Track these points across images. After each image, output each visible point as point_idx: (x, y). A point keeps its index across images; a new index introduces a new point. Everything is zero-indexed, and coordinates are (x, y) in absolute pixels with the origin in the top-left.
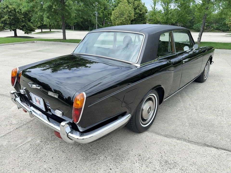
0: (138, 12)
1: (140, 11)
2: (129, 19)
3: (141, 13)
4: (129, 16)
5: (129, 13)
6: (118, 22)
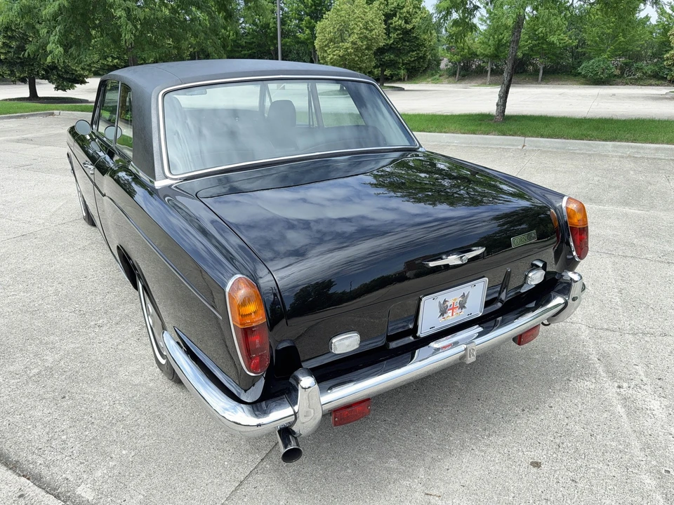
0: (400, 26)
1: (406, 22)
2: (364, 47)
3: (409, 27)
4: (366, 37)
5: (367, 29)
6: (332, 56)
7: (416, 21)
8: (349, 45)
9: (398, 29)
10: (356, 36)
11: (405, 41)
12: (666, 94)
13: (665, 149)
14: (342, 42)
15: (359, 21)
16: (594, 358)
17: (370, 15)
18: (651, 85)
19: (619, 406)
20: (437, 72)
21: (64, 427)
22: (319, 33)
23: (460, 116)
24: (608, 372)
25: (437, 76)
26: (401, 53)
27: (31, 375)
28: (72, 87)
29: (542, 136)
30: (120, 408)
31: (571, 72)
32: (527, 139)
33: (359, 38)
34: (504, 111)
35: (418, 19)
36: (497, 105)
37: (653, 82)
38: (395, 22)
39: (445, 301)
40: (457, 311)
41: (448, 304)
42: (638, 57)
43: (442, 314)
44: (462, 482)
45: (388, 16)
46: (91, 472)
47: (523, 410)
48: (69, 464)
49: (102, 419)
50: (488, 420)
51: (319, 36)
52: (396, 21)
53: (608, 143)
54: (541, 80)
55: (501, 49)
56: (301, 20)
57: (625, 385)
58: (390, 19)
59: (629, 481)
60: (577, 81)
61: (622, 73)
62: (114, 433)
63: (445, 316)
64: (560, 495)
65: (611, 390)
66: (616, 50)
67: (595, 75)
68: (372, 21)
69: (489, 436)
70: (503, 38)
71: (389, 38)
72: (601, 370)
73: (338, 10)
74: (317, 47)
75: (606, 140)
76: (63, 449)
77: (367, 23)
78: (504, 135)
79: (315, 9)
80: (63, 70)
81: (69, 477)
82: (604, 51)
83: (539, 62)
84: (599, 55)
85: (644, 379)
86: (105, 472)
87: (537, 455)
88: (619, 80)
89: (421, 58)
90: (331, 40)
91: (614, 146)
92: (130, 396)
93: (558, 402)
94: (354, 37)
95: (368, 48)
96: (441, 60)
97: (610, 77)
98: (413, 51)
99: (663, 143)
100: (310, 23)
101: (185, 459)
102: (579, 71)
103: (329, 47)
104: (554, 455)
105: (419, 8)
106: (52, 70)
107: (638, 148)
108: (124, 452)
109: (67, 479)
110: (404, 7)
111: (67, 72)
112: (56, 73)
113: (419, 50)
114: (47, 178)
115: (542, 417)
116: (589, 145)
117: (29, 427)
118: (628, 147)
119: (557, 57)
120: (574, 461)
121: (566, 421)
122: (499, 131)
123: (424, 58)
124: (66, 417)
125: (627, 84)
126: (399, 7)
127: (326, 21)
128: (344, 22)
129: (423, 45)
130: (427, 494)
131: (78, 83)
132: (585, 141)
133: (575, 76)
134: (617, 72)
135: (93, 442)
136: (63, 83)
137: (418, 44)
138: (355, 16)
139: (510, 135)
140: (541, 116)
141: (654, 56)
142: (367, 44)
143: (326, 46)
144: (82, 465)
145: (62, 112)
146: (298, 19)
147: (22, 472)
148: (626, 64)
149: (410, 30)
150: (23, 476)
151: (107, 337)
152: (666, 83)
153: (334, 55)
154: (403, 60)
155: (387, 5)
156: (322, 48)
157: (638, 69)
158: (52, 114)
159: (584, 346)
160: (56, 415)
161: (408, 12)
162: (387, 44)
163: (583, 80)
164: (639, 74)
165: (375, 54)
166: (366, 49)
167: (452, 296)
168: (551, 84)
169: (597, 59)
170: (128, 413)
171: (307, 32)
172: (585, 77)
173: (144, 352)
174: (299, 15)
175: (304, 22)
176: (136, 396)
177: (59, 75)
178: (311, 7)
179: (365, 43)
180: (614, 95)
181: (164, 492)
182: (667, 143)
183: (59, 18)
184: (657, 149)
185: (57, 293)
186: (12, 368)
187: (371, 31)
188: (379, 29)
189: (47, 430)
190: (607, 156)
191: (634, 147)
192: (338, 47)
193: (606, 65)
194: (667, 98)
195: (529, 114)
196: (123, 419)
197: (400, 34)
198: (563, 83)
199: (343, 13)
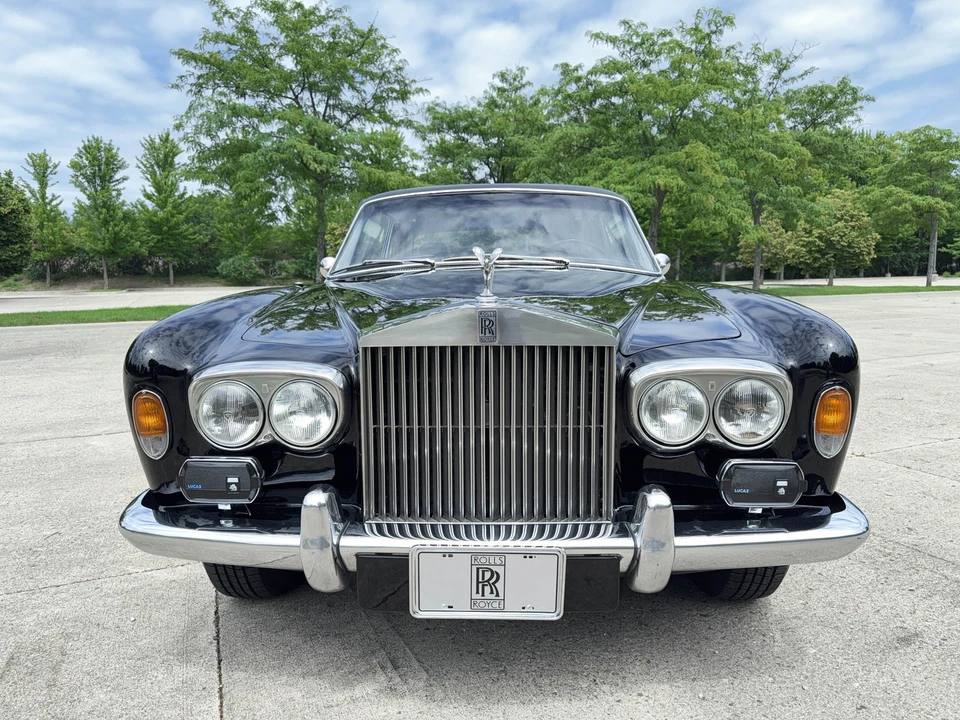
60: (218, 283)
70: (121, 230)
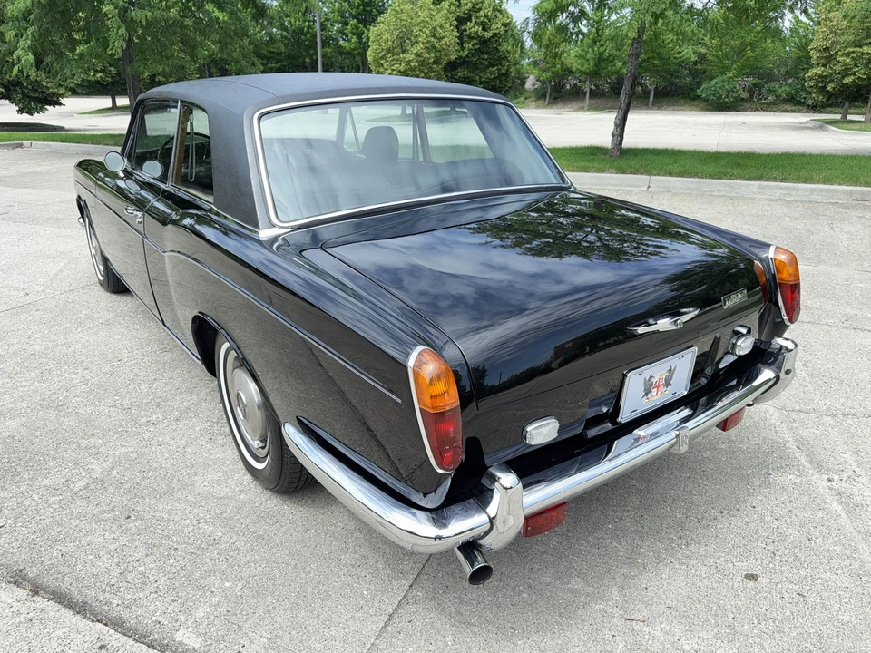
0: (476, 33)
1: (484, 29)
3: (488, 35)
4: (434, 47)
5: (434, 36)
7: (497, 27)
8: (412, 57)
9: (473, 38)
10: (421, 45)
11: (482, 53)
12: (807, 122)
13: (821, 190)
14: (403, 52)
15: (425, 27)
16: (792, 445)
17: (439, 19)
18: (786, 111)
19: (835, 504)
20: (521, 94)
21: (138, 556)
22: (373, 42)
23: (564, 149)
24: (812, 462)
25: (522, 99)
26: (477, 68)
27: (76, 489)
28: (43, 110)
29: (671, 174)
30: (209, 529)
31: (689, 94)
32: (652, 177)
33: (426, 48)
34: (621, 143)
35: (499, 25)
36: (613, 135)
37: (788, 107)
38: (470, 29)
39: (651, 377)
40: (662, 389)
41: (654, 380)
42: (769, 77)
43: (646, 394)
44: (668, 602)
45: (462, 21)
46: (189, 611)
47: (722, 512)
48: (157, 603)
49: (187, 543)
50: (682, 525)
51: (373, 46)
52: (471, 27)
53: (752, 183)
54: (653, 105)
55: (603, 65)
56: (346, 24)
57: (836, 477)
58: (462, 25)
59: (865, 592)
61: (751, 97)
62: (208, 560)
63: (650, 395)
64: (788, 613)
65: (820, 484)
66: (743, 67)
67: (718, 98)
68: (441, 27)
69: (687, 545)
71: (463, 48)
72: (803, 460)
73: (397, 12)
74: (370, 59)
75: (749, 179)
76: (144, 583)
77: (435, 29)
78: (623, 173)
79: (364, 10)
80: (30, 87)
81: (160, 619)
82: (728, 68)
83: (649, 82)
84: (723, 73)
85: (857, 469)
86: (208, 610)
87: (751, 565)
88: (747, 105)
89: (503, 74)
90: (389, 51)
91: (760, 187)
92: (218, 512)
93: (761, 500)
94: (419, 48)
95: (436, 62)
96: (526, 78)
97: (736, 101)
98: (493, 66)
99: (818, 182)
100: (358, 28)
101: (310, 590)
102: (699, 94)
103: (386, 59)
104: (771, 565)
105: (500, 11)
106: (14, 86)
107: (789, 189)
108: (227, 584)
109: (159, 622)
110: (480, 9)
111: (34, 90)
112: (20, 91)
113: (501, 65)
114: (33, 230)
115: (746, 520)
116: (730, 186)
117: (90, 557)
118: (778, 188)
119: (672, 76)
120: (796, 572)
121: (776, 523)
122: (616, 169)
123: (507, 74)
124: (137, 543)
125: (757, 110)
126: (475, 9)
127: (382, 25)
128: (406, 28)
129: (506, 58)
130: (629, 620)
131: (50, 105)
132: (724, 181)
133: (694, 99)
134: (745, 95)
135: (183, 573)
136: (30, 104)
137: (499, 57)
138: (419, 19)
139: (631, 173)
140: (666, 149)
141: (788, 75)
142: (436, 56)
143: (382, 58)
144: (175, 604)
145: (34, 143)
146: (341, 23)
147: (95, 615)
148: (755, 85)
149: (489, 39)
150: (98, 621)
151: (167, 438)
152: (805, 109)
153: (393, 70)
154: (480, 77)
155: (459, 6)
156: (376, 61)
157: (770, 91)
158: (21, 146)
159: (777, 432)
160: (123, 541)
161: (486, 16)
162: (461, 57)
163: (703, 105)
164: (771, 98)
165: (445, 69)
166: (435, 62)
167: (657, 370)
168: (665, 109)
169: (720, 78)
170: (220, 534)
171: (353, 40)
172: (705, 100)
173: (223, 455)
174: (342, 17)
175: (349, 27)
176: (226, 512)
177: (23, 94)
178: (358, 7)
179: (433, 55)
180: (744, 123)
181: (293, 633)
182: (824, 183)
183: (32, 17)
184: (812, 190)
185: (85, 382)
186: (47, 482)
187: (440, 39)
188: (450, 37)
189: (116, 560)
190: (753, 199)
191: (785, 188)
192: (397, 60)
193: (732, 86)
194: (808, 128)
195: (652, 147)
196: (215, 543)
197: (477, 44)
198: (679, 108)
199: (403, 16)
